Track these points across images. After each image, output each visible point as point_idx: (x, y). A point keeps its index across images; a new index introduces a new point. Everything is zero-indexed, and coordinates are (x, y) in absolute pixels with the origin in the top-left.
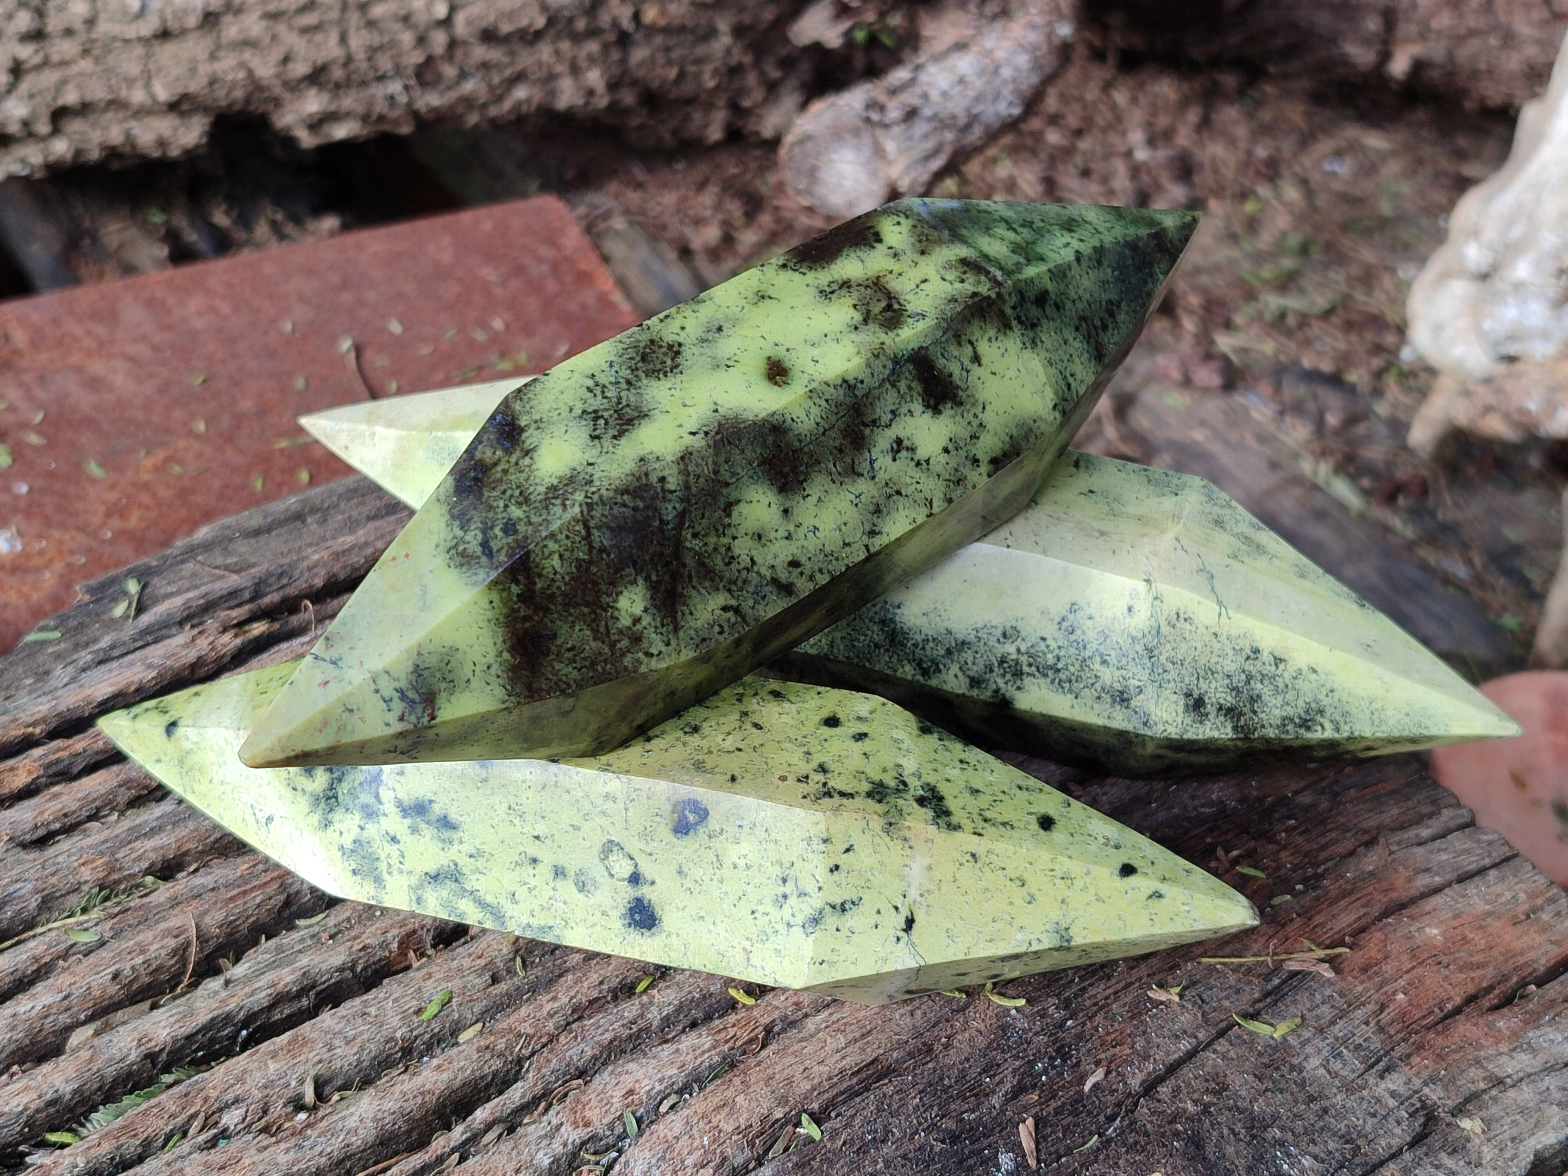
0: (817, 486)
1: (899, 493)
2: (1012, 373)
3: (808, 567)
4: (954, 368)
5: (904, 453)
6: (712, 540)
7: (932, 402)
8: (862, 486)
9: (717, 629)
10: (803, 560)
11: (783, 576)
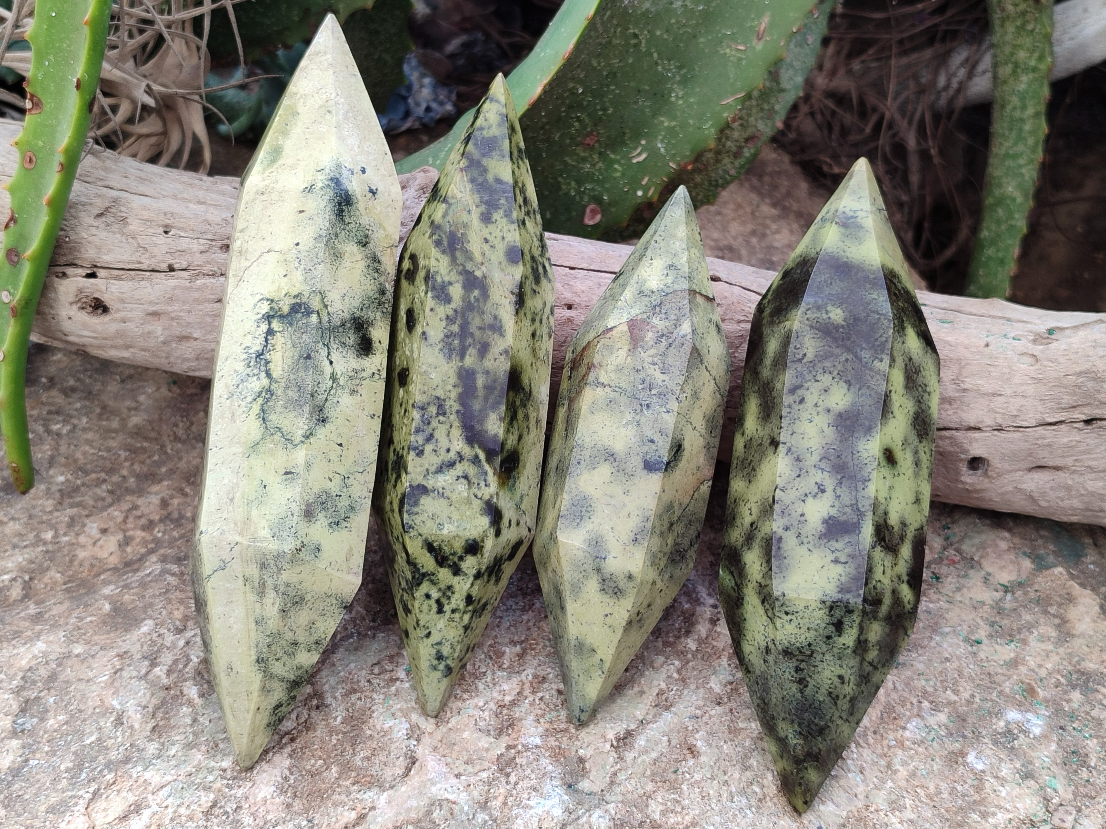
0: (830, 433)
1: (799, 476)
2: (816, 578)
3: (796, 407)
4: (839, 545)
5: (816, 490)
6: (840, 367)
7: (830, 522)
8: (815, 458)
9: (798, 346)
10: (801, 407)
11: (800, 392)
